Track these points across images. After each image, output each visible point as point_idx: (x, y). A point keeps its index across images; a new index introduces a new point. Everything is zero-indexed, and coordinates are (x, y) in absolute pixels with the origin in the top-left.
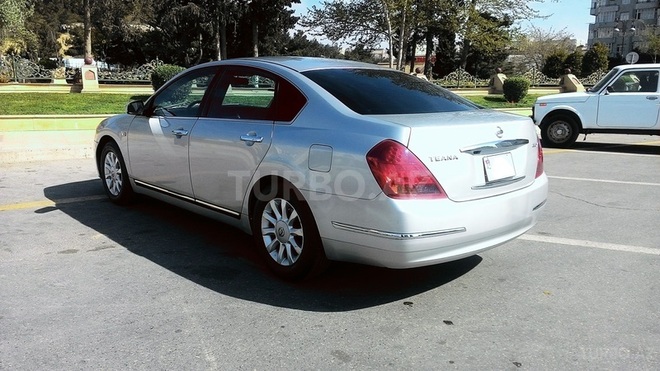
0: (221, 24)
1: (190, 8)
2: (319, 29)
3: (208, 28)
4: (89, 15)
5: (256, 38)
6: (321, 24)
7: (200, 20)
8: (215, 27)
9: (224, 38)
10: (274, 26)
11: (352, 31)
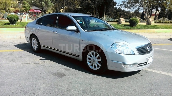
0: (96, 6)
1: (88, 2)
2: (123, 6)
3: (93, 6)
4: (64, 4)
5: (105, 9)
6: (124, 5)
7: (91, 5)
8: (94, 6)
9: (97, 9)
10: (110, 6)
11: (133, 6)
